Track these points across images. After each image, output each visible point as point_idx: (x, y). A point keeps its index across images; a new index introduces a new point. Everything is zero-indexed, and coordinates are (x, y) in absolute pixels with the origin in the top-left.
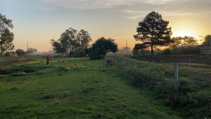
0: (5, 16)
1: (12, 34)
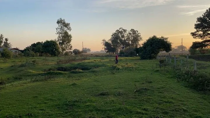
0: (64, 20)
1: (70, 36)
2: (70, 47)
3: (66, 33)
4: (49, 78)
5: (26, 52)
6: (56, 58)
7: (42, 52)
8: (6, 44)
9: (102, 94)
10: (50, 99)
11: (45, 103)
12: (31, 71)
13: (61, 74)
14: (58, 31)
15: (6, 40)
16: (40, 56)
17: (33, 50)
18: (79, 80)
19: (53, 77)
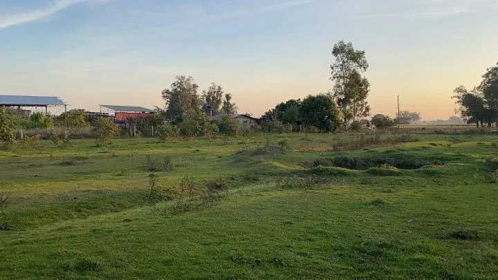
0: (350, 45)
1: (365, 83)
2: (364, 110)
3: (355, 76)
4: (317, 182)
5: (265, 123)
6: (329, 137)
7: (299, 123)
8: (228, 107)
9: (460, 236)
10: (321, 232)
11: (310, 240)
12: (276, 164)
13: (343, 174)
14: (334, 73)
15: (228, 97)
16: (294, 130)
17: (280, 117)
18: (390, 192)
19: (324, 182)
